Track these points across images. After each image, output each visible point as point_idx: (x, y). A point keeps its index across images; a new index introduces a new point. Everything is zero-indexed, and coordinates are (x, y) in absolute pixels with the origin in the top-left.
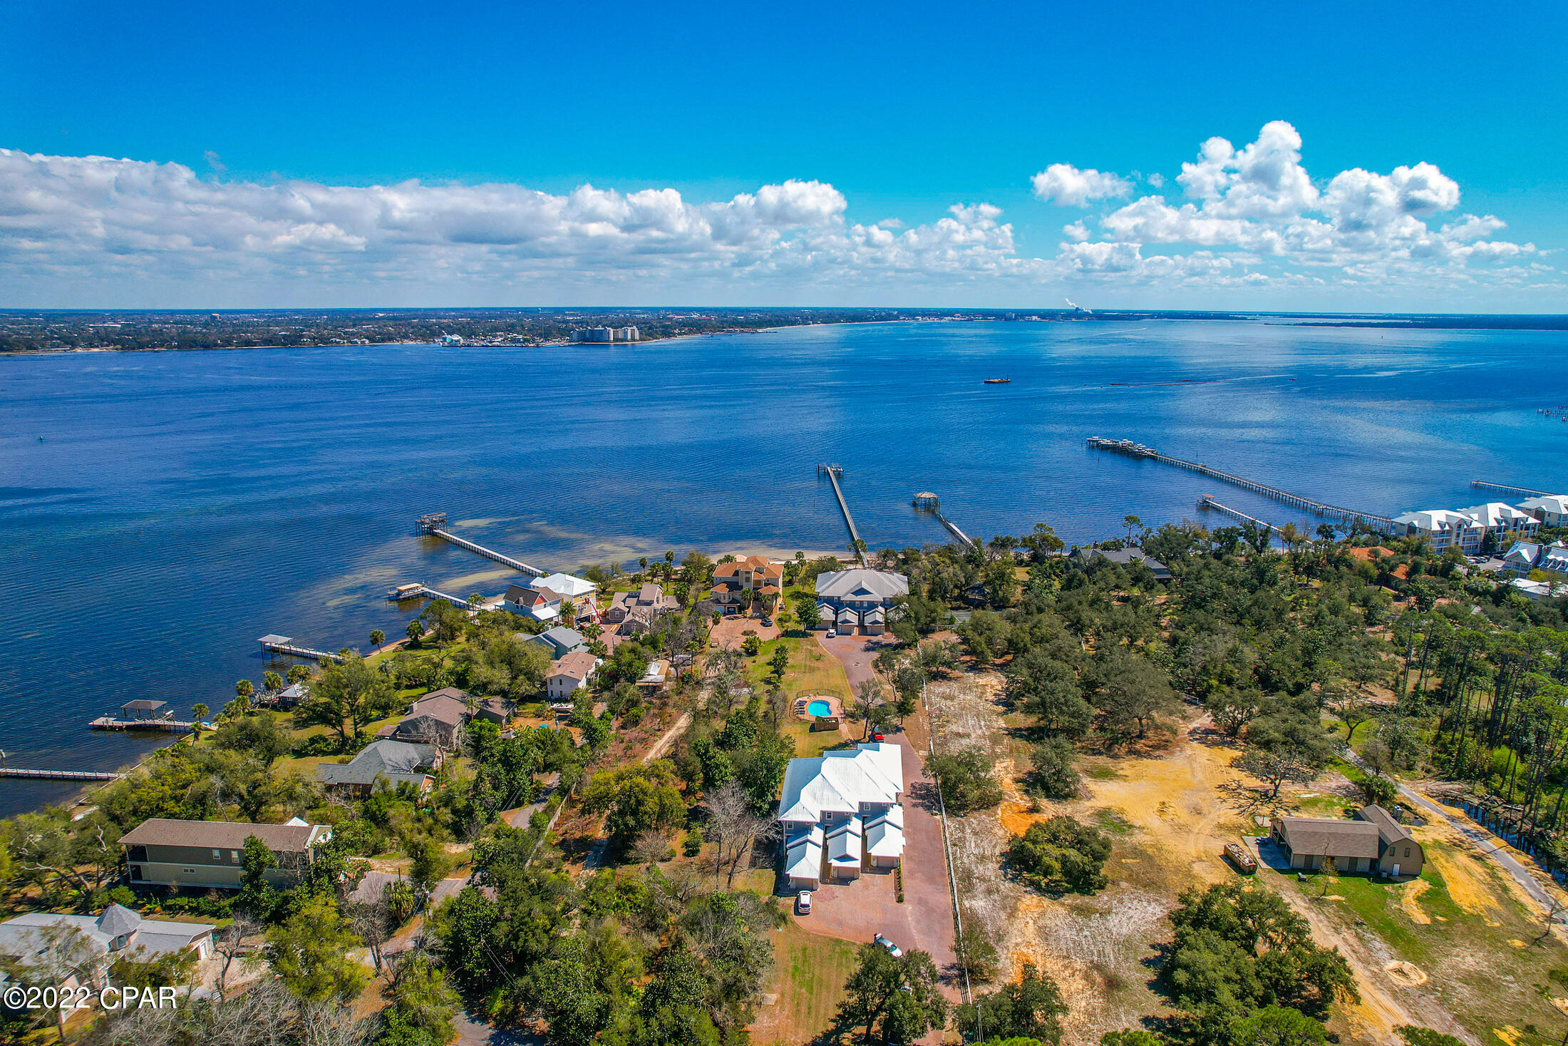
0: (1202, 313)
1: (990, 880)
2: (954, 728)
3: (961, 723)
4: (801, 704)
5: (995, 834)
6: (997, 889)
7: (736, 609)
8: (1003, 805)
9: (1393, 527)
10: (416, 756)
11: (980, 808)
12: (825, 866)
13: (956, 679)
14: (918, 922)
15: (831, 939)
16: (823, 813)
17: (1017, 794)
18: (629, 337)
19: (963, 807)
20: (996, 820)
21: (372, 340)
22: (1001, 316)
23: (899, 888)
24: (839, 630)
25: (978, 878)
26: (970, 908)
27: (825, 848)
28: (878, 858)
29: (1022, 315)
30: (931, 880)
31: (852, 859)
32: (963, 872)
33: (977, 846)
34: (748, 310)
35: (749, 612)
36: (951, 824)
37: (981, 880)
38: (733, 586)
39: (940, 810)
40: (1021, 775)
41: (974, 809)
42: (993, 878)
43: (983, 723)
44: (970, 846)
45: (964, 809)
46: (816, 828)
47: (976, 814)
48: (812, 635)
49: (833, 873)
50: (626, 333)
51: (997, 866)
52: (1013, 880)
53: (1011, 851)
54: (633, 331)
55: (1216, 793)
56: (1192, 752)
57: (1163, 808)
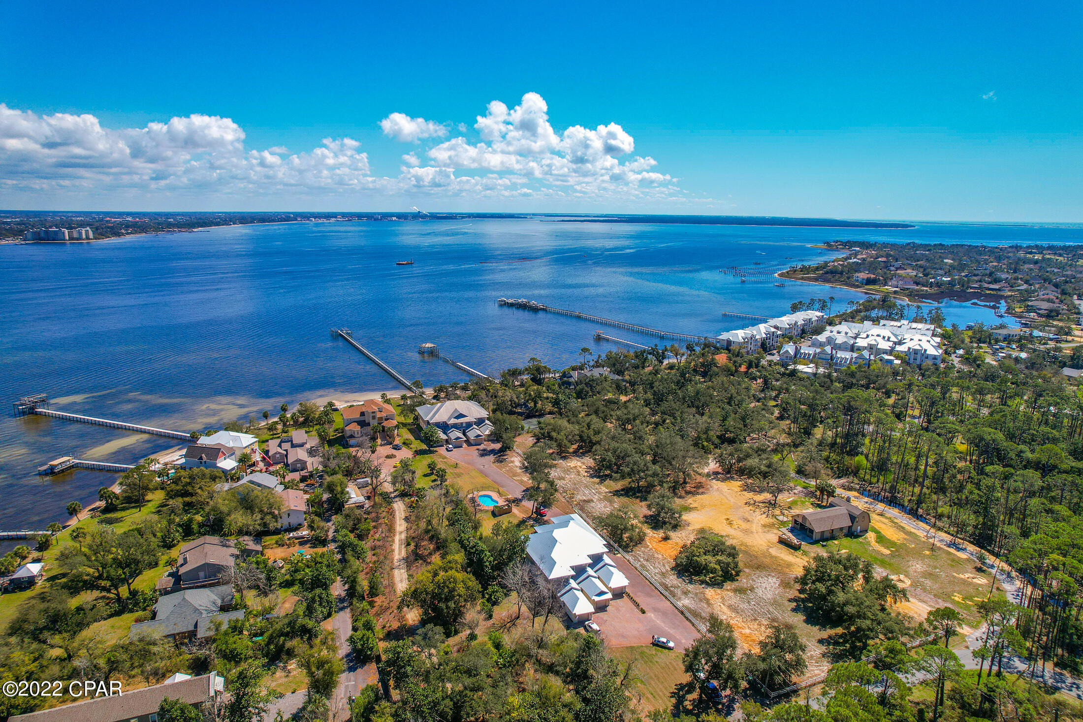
0: (498, 214)
2: (580, 497)
3: (581, 493)
5: (658, 558)
6: (687, 590)
8: (647, 539)
9: (718, 342)
10: (216, 598)
11: (636, 544)
12: (592, 602)
14: (664, 622)
15: (627, 648)
16: (572, 568)
17: (649, 531)
18: (84, 236)
19: (627, 545)
20: (651, 549)
22: (370, 217)
23: (636, 604)
24: (453, 445)
25: (672, 586)
26: (683, 606)
27: (583, 591)
28: (616, 589)
29: (386, 216)
30: (649, 595)
31: (605, 593)
32: (661, 585)
33: (654, 567)
34: (178, 214)
35: (380, 441)
36: (631, 557)
37: (674, 588)
38: (362, 423)
39: (617, 551)
40: (643, 519)
41: (634, 545)
42: (680, 585)
43: (593, 491)
44: (651, 569)
45: (629, 547)
46: (570, 579)
47: (637, 548)
48: (436, 451)
49: (600, 605)
50: (80, 233)
51: (675, 577)
52: (691, 582)
53: (677, 565)
54: (87, 232)
55: (748, 508)
56: (715, 487)
57: (730, 523)
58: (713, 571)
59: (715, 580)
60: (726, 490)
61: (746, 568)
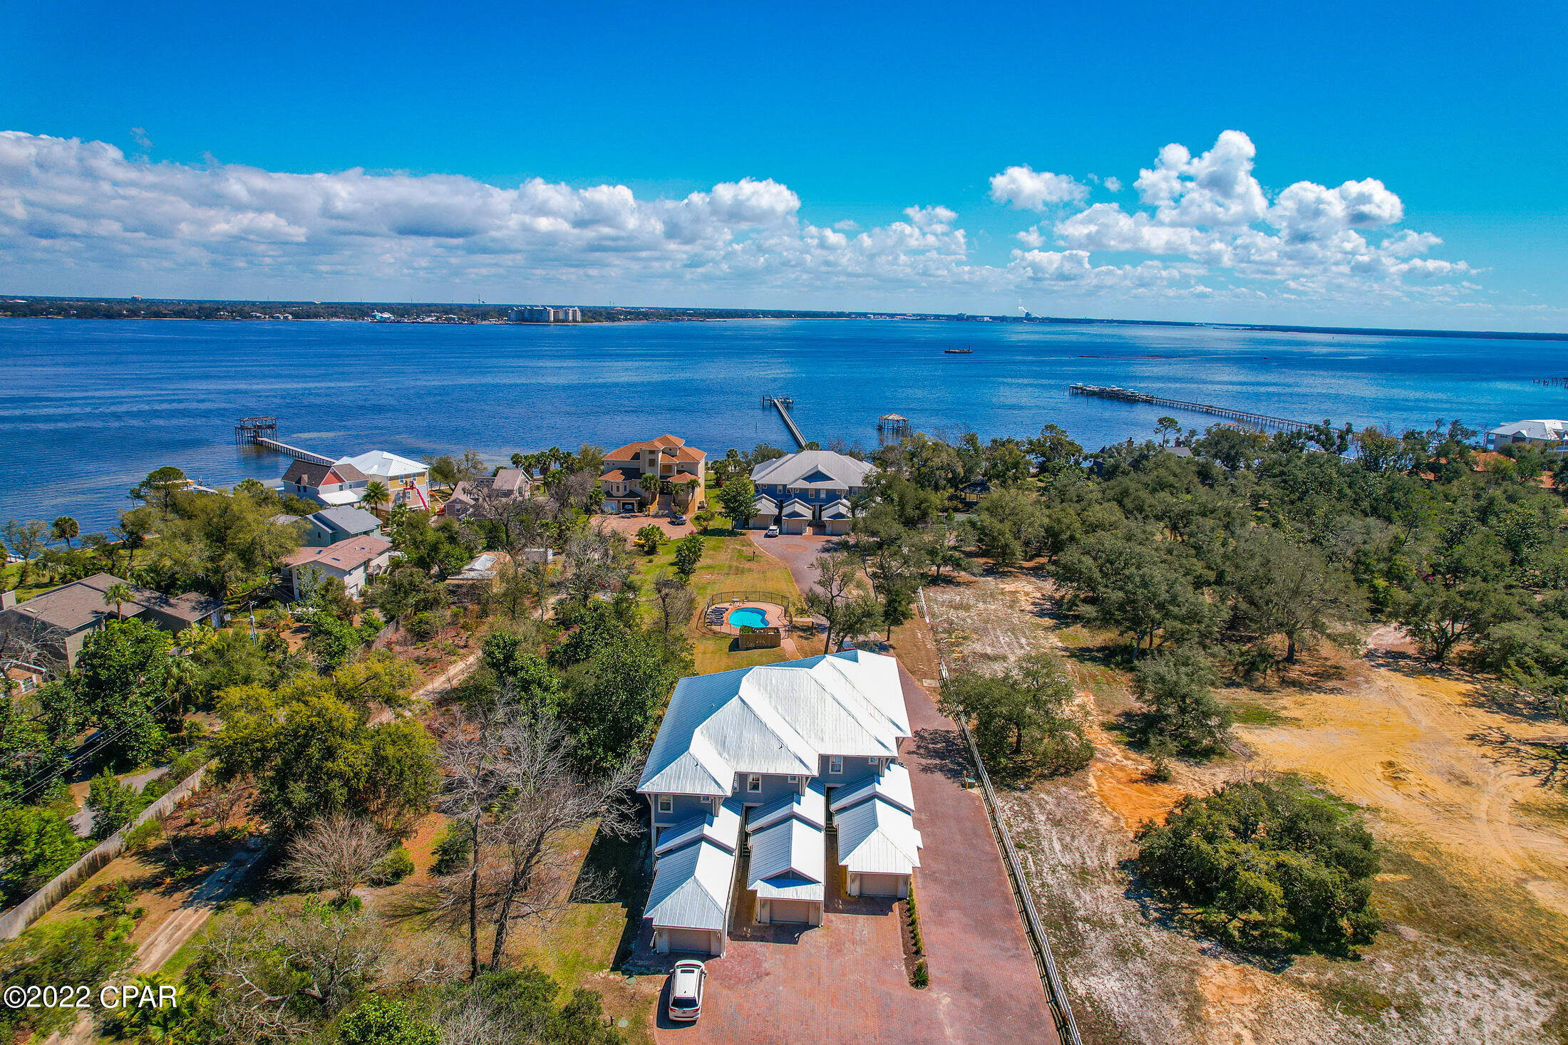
1: (1114, 925)
2: (978, 647)
3: (987, 640)
4: (720, 612)
5: (1096, 824)
6: (1136, 945)
7: (633, 505)
8: (1095, 769)
11: (1052, 775)
12: (742, 899)
13: (968, 584)
16: (741, 777)
17: (1115, 750)
18: (571, 319)
19: (1020, 771)
20: (1091, 796)
21: (296, 316)
23: (914, 949)
24: (784, 527)
25: (1086, 920)
27: (744, 855)
28: (861, 876)
30: (984, 927)
31: (806, 880)
32: (1050, 906)
33: (1066, 848)
35: (654, 508)
36: (1004, 804)
37: (1094, 925)
38: (631, 473)
39: (978, 777)
40: (1112, 719)
41: (1043, 776)
42: (1120, 921)
43: (1023, 641)
44: (1052, 849)
45: (1022, 776)
46: (723, 811)
47: (1048, 785)
48: (743, 535)
49: (761, 914)
50: (567, 314)
51: (1120, 891)
52: (1163, 922)
53: (1145, 857)
54: (575, 314)
55: (1474, 750)
56: (1381, 683)
57: (1394, 774)
58: (1254, 899)
59: (1264, 935)
60: (1414, 695)
61: (1410, 922)
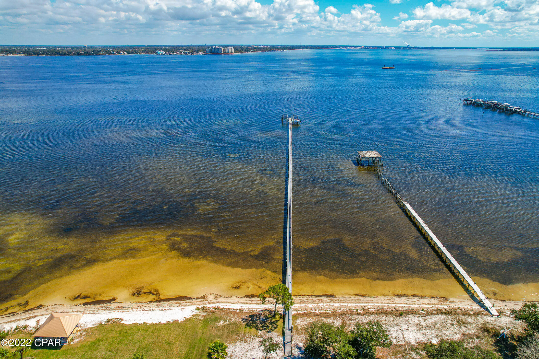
18: (230, 51)
21: (128, 53)
54: (231, 49)
